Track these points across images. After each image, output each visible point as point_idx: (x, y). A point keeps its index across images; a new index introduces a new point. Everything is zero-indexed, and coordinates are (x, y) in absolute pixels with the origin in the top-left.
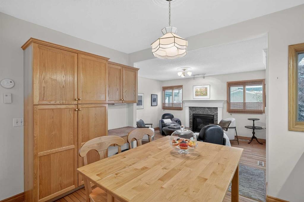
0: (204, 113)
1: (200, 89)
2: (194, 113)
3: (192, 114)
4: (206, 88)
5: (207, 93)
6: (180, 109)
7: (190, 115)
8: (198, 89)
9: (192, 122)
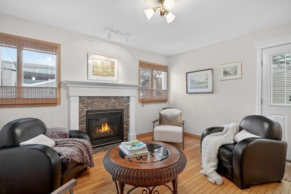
0: (109, 108)
1: (102, 63)
2: (89, 109)
3: (84, 113)
4: (113, 63)
5: (114, 72)
6: (53, 102)
7: (80, 114)
8: (97, 61)
9: (85, 128)
